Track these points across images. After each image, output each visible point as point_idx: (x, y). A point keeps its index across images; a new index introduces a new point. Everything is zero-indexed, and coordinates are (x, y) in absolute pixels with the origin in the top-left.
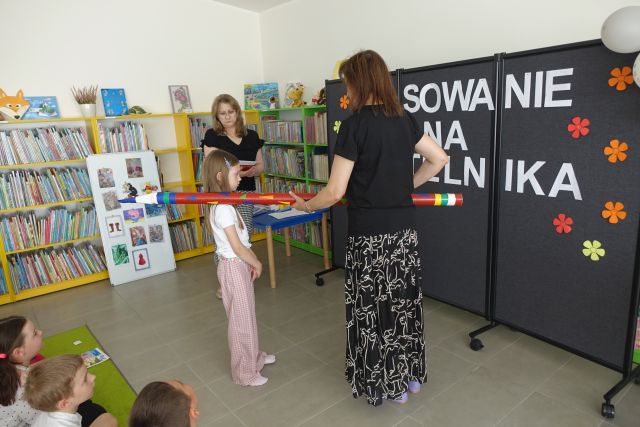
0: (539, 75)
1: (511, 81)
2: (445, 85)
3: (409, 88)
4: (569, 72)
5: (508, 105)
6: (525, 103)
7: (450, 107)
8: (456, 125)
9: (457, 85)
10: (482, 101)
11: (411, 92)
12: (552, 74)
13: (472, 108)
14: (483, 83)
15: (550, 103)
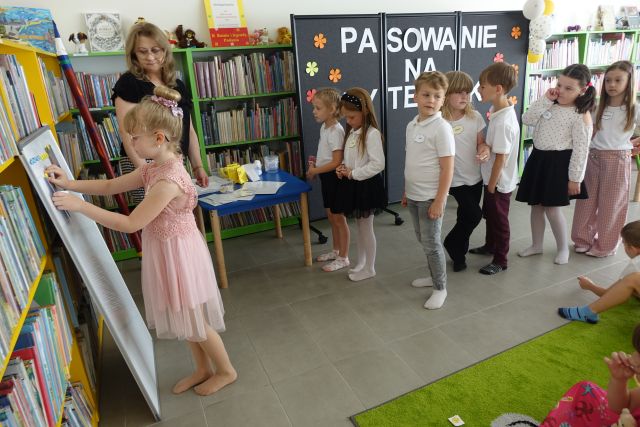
0: (481, 27)
1: (465, 30)
2: (422, 29)
3: (392, 30)
4: (495, 27)
5: (463, 46)
6: (473, 46)
7: (426, 48)
8: (430, 61)
9: (432, 30)
10: (448, 43)
11: (395, 34)
12: (487, 28)
13: (442, 49)
14: (449, 31)
15: (486, 45)
